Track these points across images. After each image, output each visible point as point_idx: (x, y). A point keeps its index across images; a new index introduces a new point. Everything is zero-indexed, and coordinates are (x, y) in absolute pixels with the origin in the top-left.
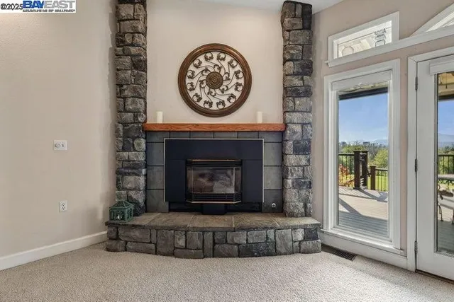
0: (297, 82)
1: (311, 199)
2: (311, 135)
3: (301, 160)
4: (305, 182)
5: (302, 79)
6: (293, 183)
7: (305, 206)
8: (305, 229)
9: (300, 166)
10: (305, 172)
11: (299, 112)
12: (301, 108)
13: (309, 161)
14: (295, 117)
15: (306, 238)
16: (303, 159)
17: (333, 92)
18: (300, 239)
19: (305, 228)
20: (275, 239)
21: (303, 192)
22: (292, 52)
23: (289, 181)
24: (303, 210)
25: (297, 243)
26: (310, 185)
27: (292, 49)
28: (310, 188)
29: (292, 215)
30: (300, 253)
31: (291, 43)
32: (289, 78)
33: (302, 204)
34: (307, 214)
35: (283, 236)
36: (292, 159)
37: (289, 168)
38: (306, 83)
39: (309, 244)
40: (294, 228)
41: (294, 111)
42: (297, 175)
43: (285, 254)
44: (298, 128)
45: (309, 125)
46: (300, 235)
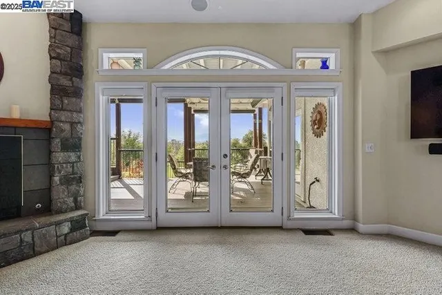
0: (65, 81)
1: (82, 193)
2: (81, 134)
3: (70, 157)
4: (74, 178)
5: (71, 80)
6: (60, 180)
7: (75, 201)
8: (71, 222)
9: (69, 163)
10: (75, 168)
11: (67, 111)
12: (70, 108)
13: (79, 157)
14: (64, 116)
15: (72, 230)
16: (73, 157)
17: (104, 97)
18: (66, 232)
19: (71, 220)
20: (33, 240)
21: (73, 188)
22: (58, 51)
23: (56, 179)
24: (73, 204)
25: (63, 237)
26: (80, 180)
27: (58, 47)
28: (81, 182)
29: (60, 212)
30: (66, 245)
31: (57, 41)
32: (55, 75)
33: (72, 199)
34: (77, 207)
35: (44, 235)
36: (59, 156)
37: (56, 166)
38: (75, 84)
39: (77, 234)
40: (58, 224)
41: (62, 109)
42: (66, 172)
43: (48, 251)
44: (67, 127)
45: (79, 125)
46: (66, 228)
